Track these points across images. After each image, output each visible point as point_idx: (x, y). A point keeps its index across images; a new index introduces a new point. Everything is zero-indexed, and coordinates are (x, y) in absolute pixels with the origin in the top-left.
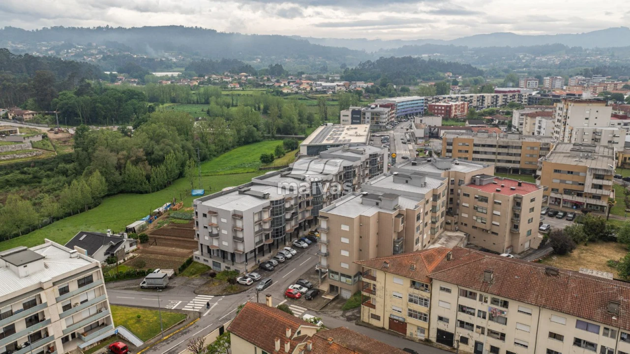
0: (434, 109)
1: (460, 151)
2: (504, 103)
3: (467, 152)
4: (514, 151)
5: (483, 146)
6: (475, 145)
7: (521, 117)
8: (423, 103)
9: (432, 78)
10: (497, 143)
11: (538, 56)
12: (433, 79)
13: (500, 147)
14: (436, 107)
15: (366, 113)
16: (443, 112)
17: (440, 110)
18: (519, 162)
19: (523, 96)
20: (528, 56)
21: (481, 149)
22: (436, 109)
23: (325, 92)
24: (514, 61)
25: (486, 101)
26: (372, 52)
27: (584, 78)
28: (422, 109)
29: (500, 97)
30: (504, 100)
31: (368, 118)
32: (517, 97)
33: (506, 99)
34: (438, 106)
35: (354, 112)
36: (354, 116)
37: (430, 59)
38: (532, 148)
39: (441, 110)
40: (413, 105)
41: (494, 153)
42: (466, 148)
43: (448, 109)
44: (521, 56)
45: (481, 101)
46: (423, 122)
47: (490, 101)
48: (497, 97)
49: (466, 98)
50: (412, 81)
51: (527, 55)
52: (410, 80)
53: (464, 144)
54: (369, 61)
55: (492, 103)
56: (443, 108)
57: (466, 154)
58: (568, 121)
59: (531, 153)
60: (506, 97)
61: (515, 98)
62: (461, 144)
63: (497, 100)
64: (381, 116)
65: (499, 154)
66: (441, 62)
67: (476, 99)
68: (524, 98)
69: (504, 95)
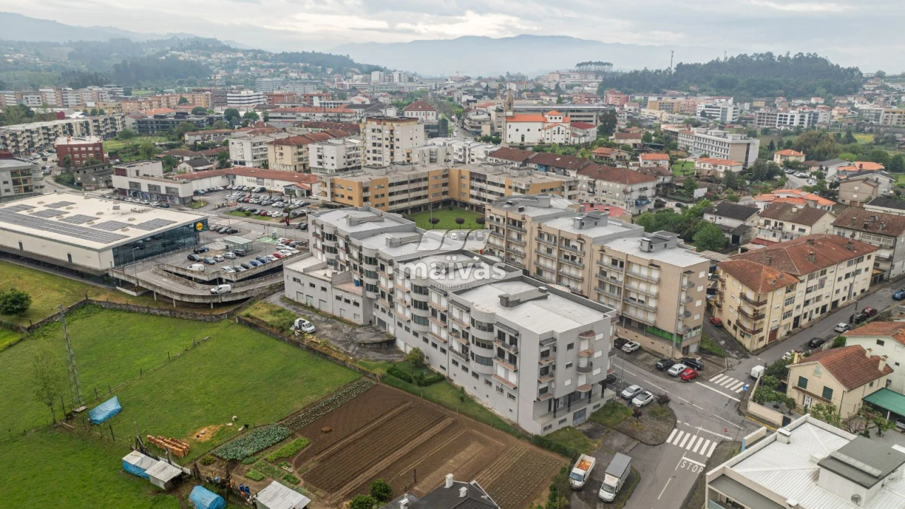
1: (377, 196)
2: (96, 133)
3: (383, 195)
4: (423, 184)
5: (397, 184)
6: (391, 185)
10: (409, 178)
13: (412, 182)
18: (426, 197)
19: (115, 120)
21: (395, 189)
25: (75, 132)
27: (101, 89)
29: (90, 124)
30: (96, 129)
32: (109, 122)
33: (98, 126)
38: (436, 177)
41: (405, 191)
42: (383, 191)
43: (98, 149)
45: (68, 132)
46: (141, 174)
47: (79, 132)
48: (87, 124)
53: (380, 187)
57: (383, 198)
58: (396, 144)
59: (436, 183)
60: (97, 124)
61: (107, 124)
62: (376, 187)
64: (34, 176)
65: (410, 191)
68: (117, 122)
69: (95, 121)
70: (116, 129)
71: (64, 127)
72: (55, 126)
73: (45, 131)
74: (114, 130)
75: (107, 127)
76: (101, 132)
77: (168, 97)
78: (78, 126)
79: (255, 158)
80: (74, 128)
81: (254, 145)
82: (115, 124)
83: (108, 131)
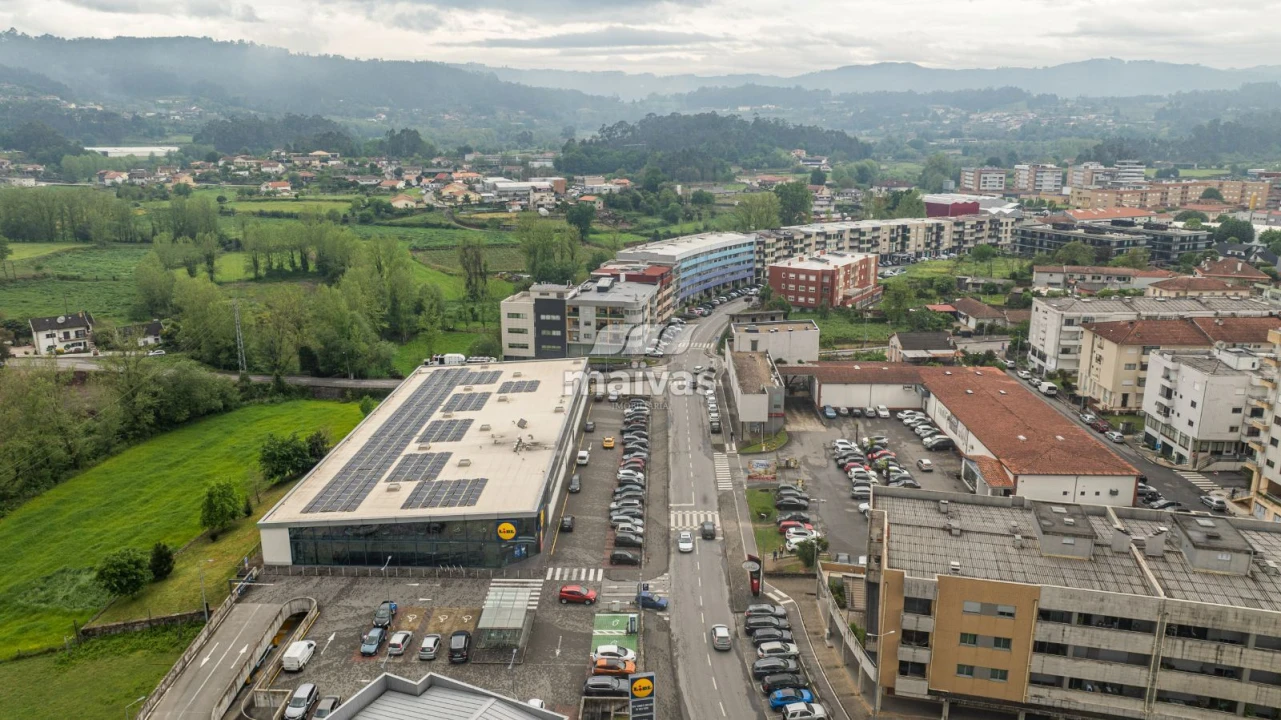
0: (788, 281)
1: (969, 639)
2: (955, 244)
3: (1004, 643)
5: (1086, 620)
6: (1045, 615)
7: (1066, 328)
8: (751, 252)
9: (762, 163)
11: (975, 112)
12: (766, 165)
14: (792, 276)
15: (581, 309)
16: (812, 288)
17: (801, 282)
19: (1001, 225)
20: (953, 112)
21: (1075, 636)
22: (792, 282)
23: (502, 207)
24: (926, 122)
25: (913, 239)
26: (634, 101)
27: (1102, 167)
28: (751, 269)
29: (947, 229)
30: (956, 237)
31: (588, 324)
32: (986, 226)
33: (961, 233)
34: (798, 272)
35: (541, 306)
36: (543, 317)
37: (757, 119)
39: (808, 283)
40: (723, 262)
41: (1142, 660)
42: (1003, 627)
43: (826, 280)
44: (940, 112)
45: (899, 240)
46: (761, 348)
47: (921, 241)
48: (940, 228)
49: (863, 234)
50: (719, 172)
51: (952, 109)
52: (714, 170)
53: (988, 609)
54: (622, 123)
55: (928, 245)
56: (813, 278)
57: (1001, 653)
60: (960, 229)
61: (982, 230)
62: (976, 607)
63: (939, 237)
65: (1168, 665)
66: (781, 124)
67: (887, 237)
68: (1004, 228)
69: (957, 224)
70: (999, 239)
71: (892, 231)
72: (876, 229)
73: (856, 236)
74: (994, 241)
75: (980, 235)
76: (966, 242)
77: (1186, 187)
78: (921, 231)
79: (1066, 351)
80: (912, 235)
81: (1069, 322)
82: (997, 230)
83: (980, 242)
